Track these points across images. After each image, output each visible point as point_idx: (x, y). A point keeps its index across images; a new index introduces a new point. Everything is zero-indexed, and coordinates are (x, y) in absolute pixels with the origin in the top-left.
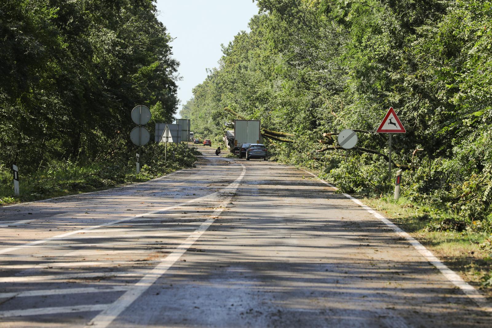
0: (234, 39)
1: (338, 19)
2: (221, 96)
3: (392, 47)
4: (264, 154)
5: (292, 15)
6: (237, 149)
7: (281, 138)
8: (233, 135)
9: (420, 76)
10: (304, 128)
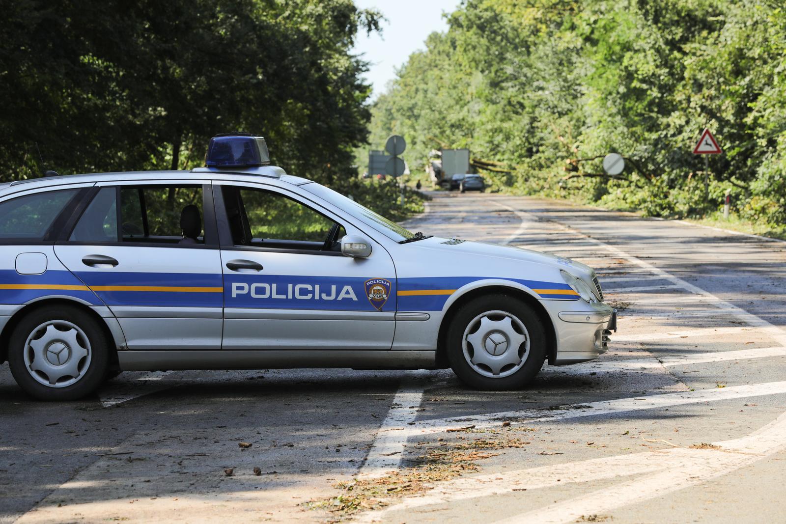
0: (408, 59)
1: (584, 36)
2: (390, 124)
3: (657, 67)
4: (480, 185)
5: (495, 32)
6: (445, 181)
7: (490, 167)
8: (440, 166)
9: (708, 96)
10: (520, 156)
